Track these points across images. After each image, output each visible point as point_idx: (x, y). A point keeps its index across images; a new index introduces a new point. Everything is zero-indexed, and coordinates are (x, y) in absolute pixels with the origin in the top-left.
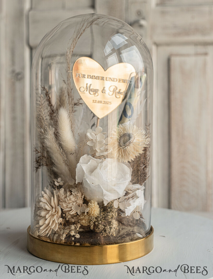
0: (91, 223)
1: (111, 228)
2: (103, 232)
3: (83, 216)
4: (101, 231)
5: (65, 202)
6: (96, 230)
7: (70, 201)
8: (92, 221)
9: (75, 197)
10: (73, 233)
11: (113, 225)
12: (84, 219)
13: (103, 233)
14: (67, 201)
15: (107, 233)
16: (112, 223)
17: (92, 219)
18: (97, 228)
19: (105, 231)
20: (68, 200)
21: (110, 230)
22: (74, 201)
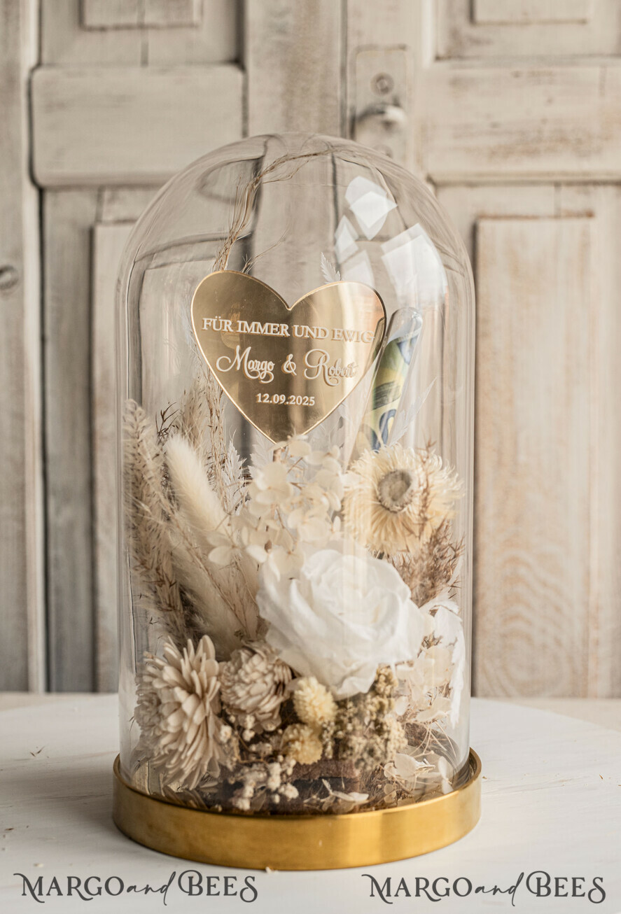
0: (324, 736)
1: (387, 740)
2: (365, 756)
3: (295, 731)
4: (359, 757)
5: (240, 681)
6: (345, 756)
7: (255, 676)
8: (328, 732)
9: (265, 660)
10: (275, 783)
11: (389, 732)
12: (298, 740)
13: (367, 761)
14: (246, 677)
15: (378, 759)
16: (385, 728)
17: (325, 726)
18: (344, 751)
19: (371, 752)
20: (247, 674)
21: (386, 746)
22: (266, 672)
